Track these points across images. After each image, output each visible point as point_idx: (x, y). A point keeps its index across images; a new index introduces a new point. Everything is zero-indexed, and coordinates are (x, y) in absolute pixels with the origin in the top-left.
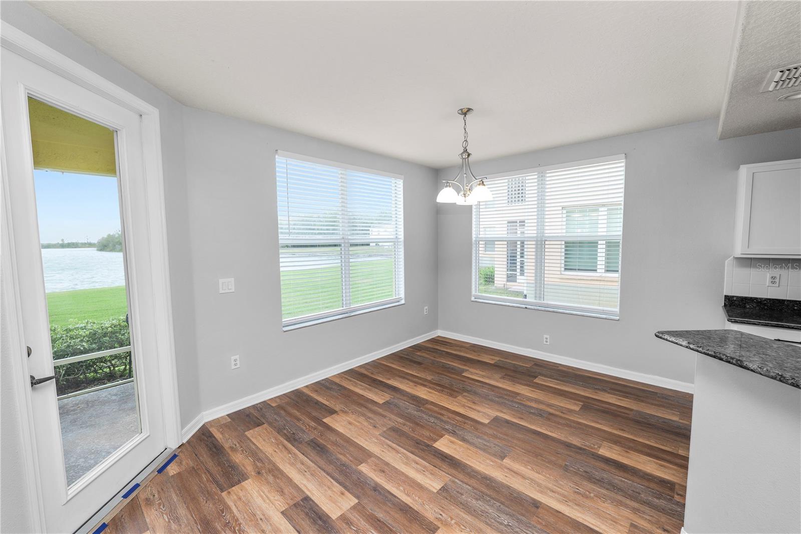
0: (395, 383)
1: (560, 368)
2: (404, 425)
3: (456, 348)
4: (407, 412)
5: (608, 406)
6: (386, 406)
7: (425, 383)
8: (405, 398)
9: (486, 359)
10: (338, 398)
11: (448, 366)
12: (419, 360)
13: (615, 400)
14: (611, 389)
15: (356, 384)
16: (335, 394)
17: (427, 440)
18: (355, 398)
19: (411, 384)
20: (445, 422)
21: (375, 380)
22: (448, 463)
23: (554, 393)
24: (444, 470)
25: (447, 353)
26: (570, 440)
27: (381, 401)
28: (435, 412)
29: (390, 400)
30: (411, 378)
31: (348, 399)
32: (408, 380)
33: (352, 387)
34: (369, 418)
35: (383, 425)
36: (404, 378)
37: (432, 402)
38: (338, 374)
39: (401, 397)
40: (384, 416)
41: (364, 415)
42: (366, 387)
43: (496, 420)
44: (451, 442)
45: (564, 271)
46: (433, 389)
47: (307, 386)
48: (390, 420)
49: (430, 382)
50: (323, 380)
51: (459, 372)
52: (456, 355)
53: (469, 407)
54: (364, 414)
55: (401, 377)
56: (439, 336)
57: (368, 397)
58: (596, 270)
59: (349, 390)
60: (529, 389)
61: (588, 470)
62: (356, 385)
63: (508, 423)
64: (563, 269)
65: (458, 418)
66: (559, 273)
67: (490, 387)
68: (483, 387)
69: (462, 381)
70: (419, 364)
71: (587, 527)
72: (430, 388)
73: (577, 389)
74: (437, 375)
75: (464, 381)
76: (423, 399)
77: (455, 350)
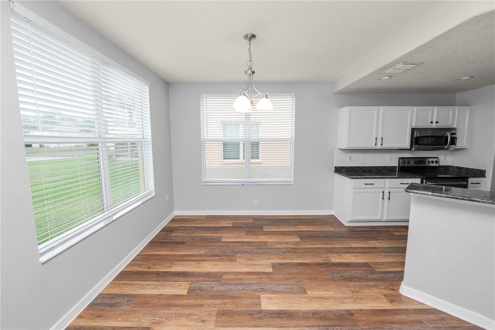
0: (179, 269)
1: (267, 218)
2: (225, 305)
3: (197, 222)
4: (215, 290)
5: (308, 233)
6: (192, 294)
7: (204, 258)
8: (201, 279)
9: (224, 224)
10: (136, 311)
11: (206, 238)
12: (179, 240)
13: (306, 228)
14: (299, 223)
15: (142, 285)
16: (128, 308)
17: (254, 307)
18: (156, 301)
19: (194, 263)
20: (250, 284)
21: (158, 274)
22: (285, 318)
23: (280, 235)
24: (289, 326)
25: (195, 227)
26: (316, 261)
27: (185, 292)
28: (235, 279)
29: (190, 287)
30: (188, 258)
31: (149, 307)
32: (188, 260)
33: (141, 291)
34: (190, 315)
35: (209, 315)
36: (182, 260)
37: (224, 272)
38: (111, 283)
39: (197, 279)
40: (201, 306)
41: (182, 315)
42: (156, 285)
43: (274, 266)
44: (269, 299)
45: (223, 160)
46: (214, 261)
47: (80, 317)
48: (209, 306)
49: (205, 255)
50: (96, 298)
51: (218, 240)
52: (203, 227)
53: (251, 264)
54: (182, 313)
55: (179, 261)
56: (175, 216)
57: (167, 294)
58: (239, 158)
59: (140, 296)
60: (268, 237)
61: (341, 274)
62: (143, 287)
63: (282, 265)
64: (223, 159)
65: (253, 277)
66: (221, 161)
67: (247, 244)
68: (243, 245)
69: (227, 246)
70: (183, 243)
71: (377, 310)
72: (211, 261)
73: (286, 228)
74: (206, 248)
75: (229, 246)
76: (216, 273)
77: (199, 224)
